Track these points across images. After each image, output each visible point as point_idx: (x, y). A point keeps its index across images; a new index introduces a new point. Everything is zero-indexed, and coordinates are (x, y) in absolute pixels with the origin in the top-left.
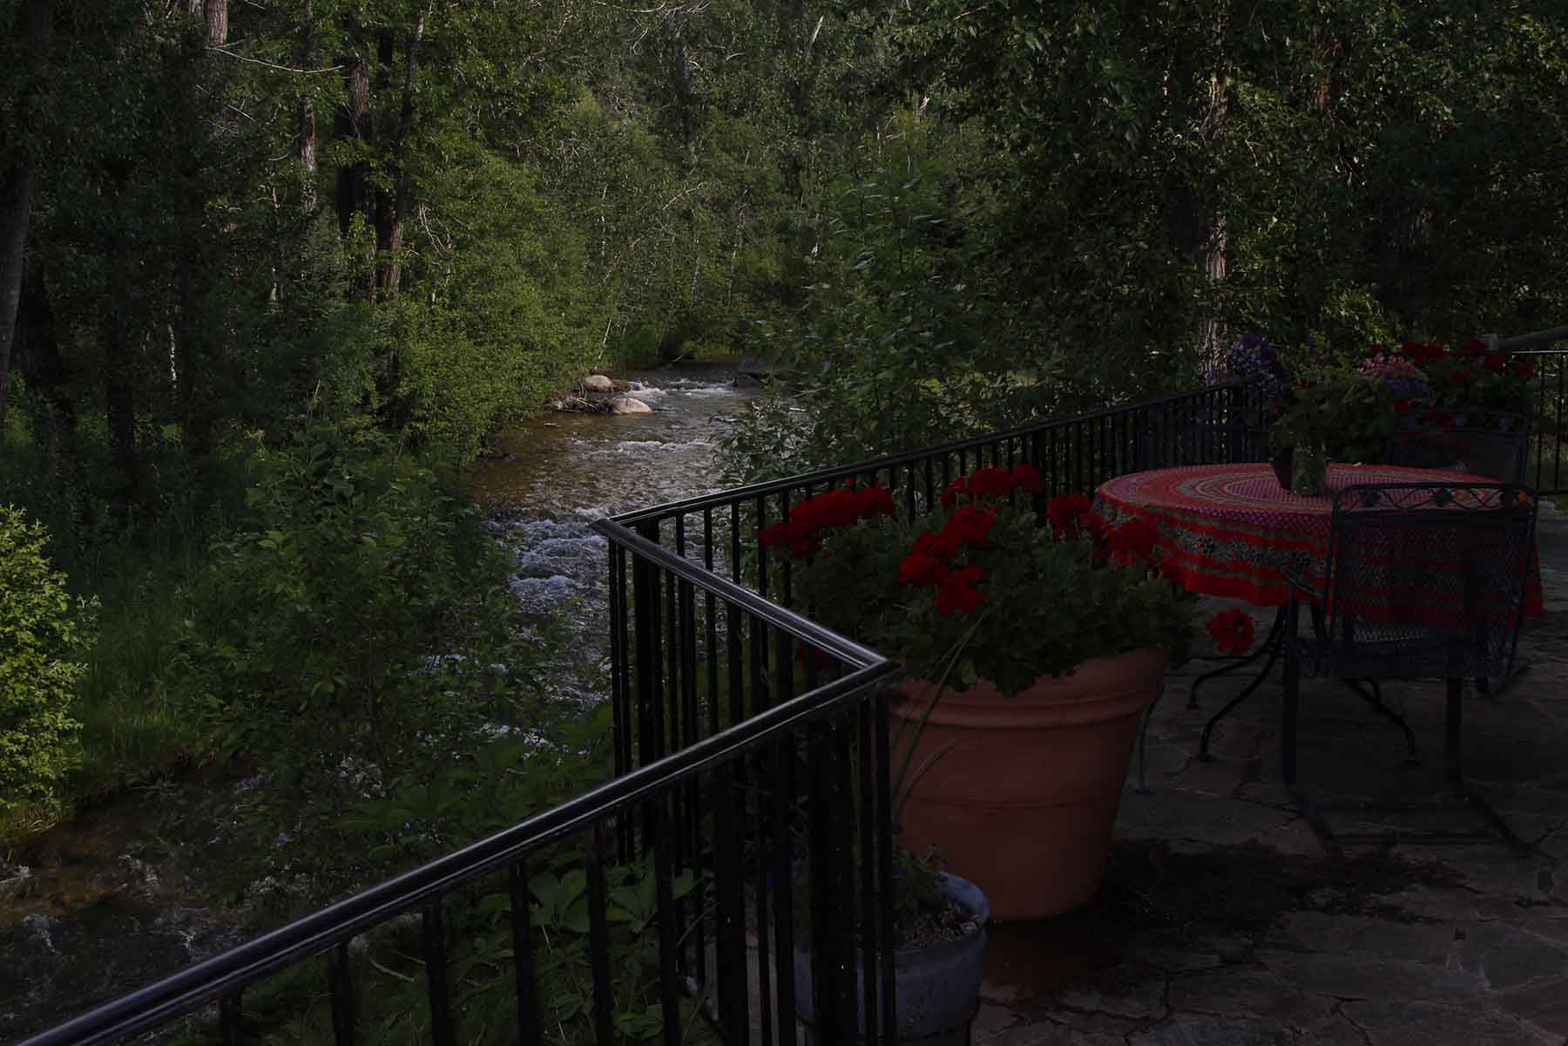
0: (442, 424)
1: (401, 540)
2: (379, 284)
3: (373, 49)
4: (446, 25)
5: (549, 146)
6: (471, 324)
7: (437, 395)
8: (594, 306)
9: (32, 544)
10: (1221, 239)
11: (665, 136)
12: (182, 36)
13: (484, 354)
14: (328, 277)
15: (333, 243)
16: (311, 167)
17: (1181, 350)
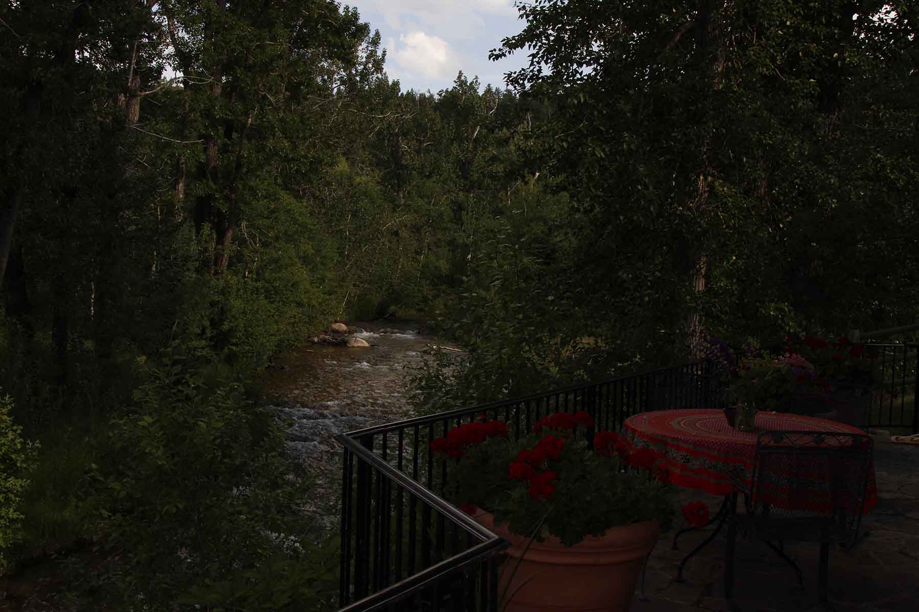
0: (247, 348)
1: (221, 424)
2: (216, 264)
3: (221, 130)
4: (264, 120)
5: (319, 190)
6: (267, 291)
7: (245, 330)
8: (339, 283)
9: (4, 408)
10: (703, 268)
11: (386, 187)
12: (113, 119)
13: (274, 309)
14: (186, 259)
15: (190, 239)
16: (181, 195)
17: (678, 331)
